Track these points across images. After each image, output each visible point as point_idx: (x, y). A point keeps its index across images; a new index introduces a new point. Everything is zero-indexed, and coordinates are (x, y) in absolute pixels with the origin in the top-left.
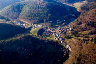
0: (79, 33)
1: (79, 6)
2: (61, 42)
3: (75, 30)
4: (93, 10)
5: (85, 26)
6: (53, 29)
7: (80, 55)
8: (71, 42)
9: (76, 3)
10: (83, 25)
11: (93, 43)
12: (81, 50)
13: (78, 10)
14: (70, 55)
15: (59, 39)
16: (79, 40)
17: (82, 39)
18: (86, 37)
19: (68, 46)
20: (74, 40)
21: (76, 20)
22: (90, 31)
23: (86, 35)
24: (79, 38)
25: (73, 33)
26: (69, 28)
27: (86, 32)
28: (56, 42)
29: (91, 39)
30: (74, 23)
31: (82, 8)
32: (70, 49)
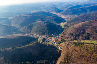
0: (65, 40)
1: (63, 25)
2: (56, 45)
3: (63, 38)
4: (71, 27)
5: (68, 36)
6: (50, 38)
7: (68, 53)
8: (61, 45)
9: (61, 23)
10: (67, 35)
11: (74, 45)
12: (68, 50)
13: (63, 27)
14: (62, 53)
15: (54, 44)
16: (66, 44)
17: (67, 43)
18: (69, 42)
19: (60, 48)
20: (63, 44)
21: (63, 32)
22: (71, 38)
23: (69, 41)
24: (66, 43)
25: (62, 40)
26: (59, 37)
27: (69, 39)
28: (53, 46)
29: (72, 43)
30: (61, 34)
31: (65, 26)
32: (61, 50)
